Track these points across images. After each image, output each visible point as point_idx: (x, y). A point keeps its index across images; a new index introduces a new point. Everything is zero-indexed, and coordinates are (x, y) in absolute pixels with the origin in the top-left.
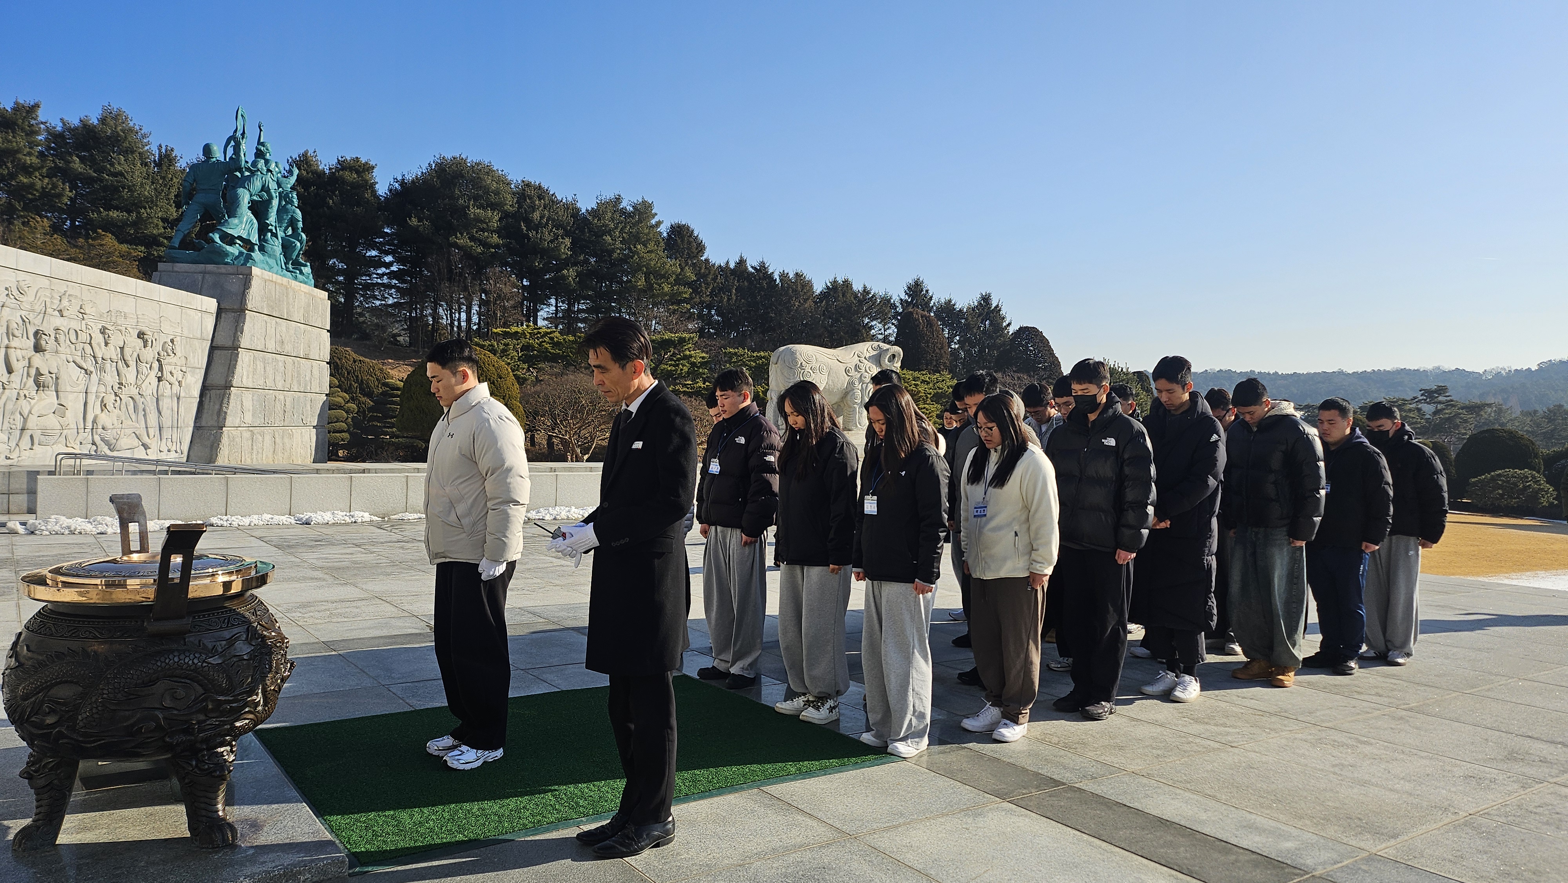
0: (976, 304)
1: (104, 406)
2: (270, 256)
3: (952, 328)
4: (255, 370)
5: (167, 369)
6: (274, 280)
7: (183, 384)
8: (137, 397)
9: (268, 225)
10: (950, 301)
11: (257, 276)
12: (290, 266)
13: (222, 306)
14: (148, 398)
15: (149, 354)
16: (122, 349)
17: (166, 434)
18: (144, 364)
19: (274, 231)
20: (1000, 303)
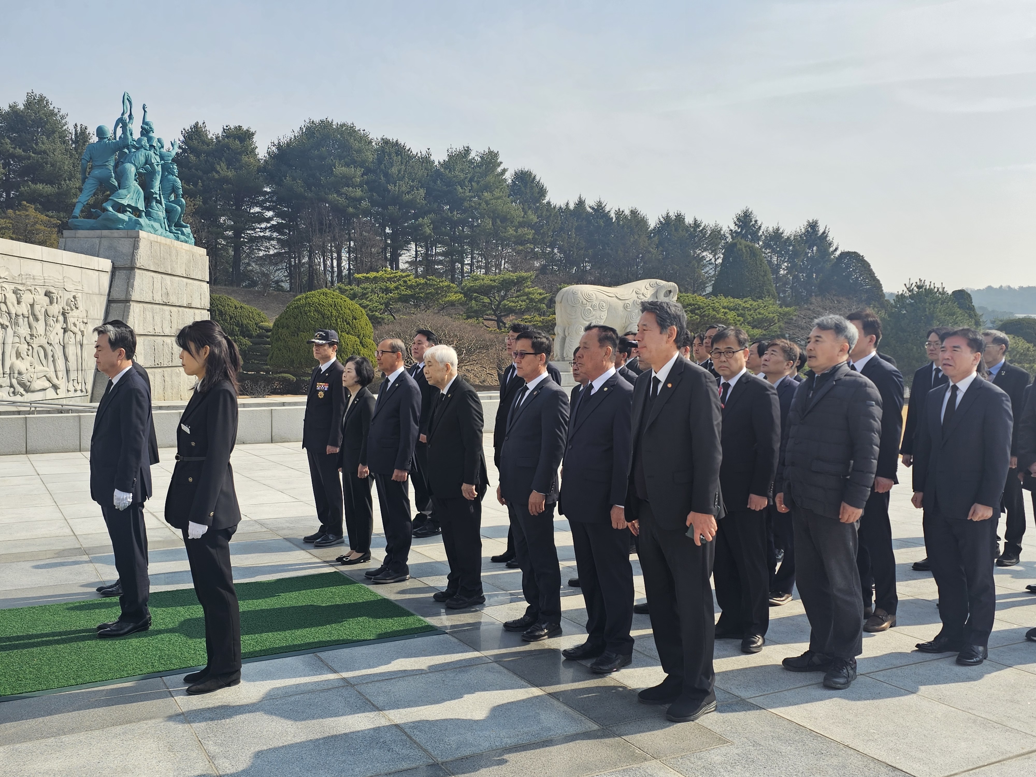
0: (803, 230)
1: (18, 355)
2: (155, 220)
3: (780, 255)
4: (145, 319)
5: (71, 320)
6: (159, 241)
7: (85, 332)
8: (47, 346)
9: (153, 193)
10: (778, 229)
11: (144, 238)
12: (173, 228)
13: (116, 265)
14: (56, 346)
15: (55, 309)
16: (32, 306)
17: (73, 375)
18: (51, 318)
19: (158, 198)
20: (827, 229)
